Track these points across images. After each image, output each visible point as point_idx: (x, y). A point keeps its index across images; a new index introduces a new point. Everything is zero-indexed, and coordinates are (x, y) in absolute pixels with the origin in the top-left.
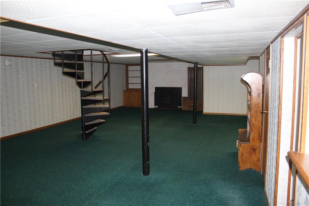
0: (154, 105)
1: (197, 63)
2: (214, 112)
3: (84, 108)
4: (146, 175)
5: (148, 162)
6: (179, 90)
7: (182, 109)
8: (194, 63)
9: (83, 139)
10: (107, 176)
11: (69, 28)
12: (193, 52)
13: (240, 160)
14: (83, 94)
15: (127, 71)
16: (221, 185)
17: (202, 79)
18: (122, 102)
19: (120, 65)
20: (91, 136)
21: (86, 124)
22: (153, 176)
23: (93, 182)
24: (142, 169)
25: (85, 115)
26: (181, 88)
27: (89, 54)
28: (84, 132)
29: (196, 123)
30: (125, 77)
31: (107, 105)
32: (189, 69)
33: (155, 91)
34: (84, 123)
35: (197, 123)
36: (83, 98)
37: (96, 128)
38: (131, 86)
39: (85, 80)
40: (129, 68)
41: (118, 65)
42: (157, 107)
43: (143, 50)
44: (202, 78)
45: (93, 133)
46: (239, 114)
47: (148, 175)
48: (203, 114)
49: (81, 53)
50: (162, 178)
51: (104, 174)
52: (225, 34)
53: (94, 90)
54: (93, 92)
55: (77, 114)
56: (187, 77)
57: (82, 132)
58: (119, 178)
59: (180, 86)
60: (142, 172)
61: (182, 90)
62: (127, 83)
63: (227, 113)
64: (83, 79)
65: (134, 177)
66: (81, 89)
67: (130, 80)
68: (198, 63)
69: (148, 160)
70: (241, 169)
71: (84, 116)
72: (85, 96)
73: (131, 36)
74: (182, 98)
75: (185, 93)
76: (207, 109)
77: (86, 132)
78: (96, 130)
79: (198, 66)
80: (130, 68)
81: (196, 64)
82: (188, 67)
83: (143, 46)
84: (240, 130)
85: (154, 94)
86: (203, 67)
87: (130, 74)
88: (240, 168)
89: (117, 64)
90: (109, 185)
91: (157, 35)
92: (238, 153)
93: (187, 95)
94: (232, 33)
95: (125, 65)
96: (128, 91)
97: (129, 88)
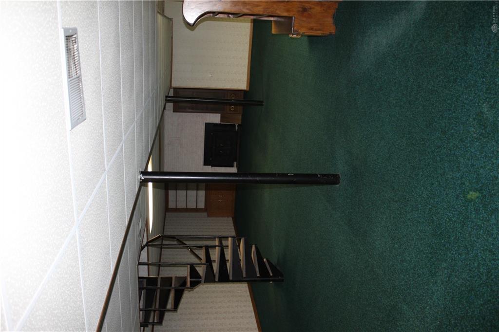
0: (232, 168)
1: (166, 97)
2: (247, 73)
3: (233, 278)
4: (339, 180)
5: (319, 176)
6: (209, 127)
7: (240, 123)
8: (167, 101)
9: (283, 281)
10: (339, 241)
11: (102, 288)
12: (148, 101)
13: (319, 33)
14: (210, 278)
15: (177, 210)
16: (357, 63)
17: (193, 90)
18: (226, 218)
19: (166, 221)
20: (278, 268)
21: (258, 275)
22: (340, 168)
23: (347, 262)
24: (329, 186)
25: (244, 276)
26: (206, 123)
27: (147, 269)
28: (271, 279)
29: (262, 102)
30: (187, 214)
31: (229, 242)
32: (175, 111)
33: (210, 167)
34: (257, 279)
35: (262, 100)
36: (217, 280)
37: (265, 260)
38: (202, 205)
39: (188, 275)
40: (171, 207)
41: (166, 224)
42: (235, 163)
43: (141, 179)
44: (190, 90)
45: (274, 263)
46: (251, 32)
47: (339, 177)
48: (248, 90)
49: (145, 280)
50: (344, 155)
51: (335, 245)
52: (119, 47)
53: (204, 261)
54: (206, 262)
55: (242, 290)
56: (189, 113)
57: (271, 282)
58: (342, 222)
59: (203, 125)
60: (334, 186)
61: (210, 122)
62: (197, 210)
63: (248, 53)
64: (186, 279)
65: (341, 198)
66: (203, 282)
67: (192, 205)
68: (167, 95)
69: (316, 175)
70: (333, 31)
71: (245, 278)
72: (214, 276)
73: (118, 194)
74: (222, 123)
75: (215, 118)
76: (241, 83)
77: (271, 275)
78: (268, 260)
79: (172, 95)
80: (172, 205)
81: (168, 99)
82: (174, 112)
83: (135, 178)
84: (274, 31)
85: (214, 167)
86: (174, 88)
87: (181, 205)
88: (332, 33)
89: (164, 226)
90: (352, 237)
91: (118, 153)
92: (309, 36)
93: (218, 114)
94: (119, 36)
95: (167, 213)
96: (210, 209)
97: (204, 207)
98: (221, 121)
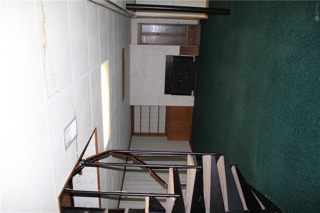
0: (190, 97)
7: (198, 55)
15: (141, 134)
18: (184, 142)
26: (167, 56)
30: (150, 138)
33: (171, 95)
38: (162, 130)
40: (137, 132)
42: (193, 92)
59: (164, 58)
62: (158, 135)
67: (154, 130)
74: (181, 55)
75: (175, 50)
80: (137, 130)
85: (174, 96)
87: (145, 130)
93: (177, 46)
95: (133, 137)
96: (169, 134)
97: (164, 133)
98: (180, 54)
